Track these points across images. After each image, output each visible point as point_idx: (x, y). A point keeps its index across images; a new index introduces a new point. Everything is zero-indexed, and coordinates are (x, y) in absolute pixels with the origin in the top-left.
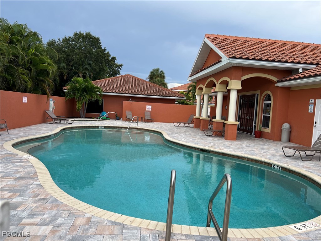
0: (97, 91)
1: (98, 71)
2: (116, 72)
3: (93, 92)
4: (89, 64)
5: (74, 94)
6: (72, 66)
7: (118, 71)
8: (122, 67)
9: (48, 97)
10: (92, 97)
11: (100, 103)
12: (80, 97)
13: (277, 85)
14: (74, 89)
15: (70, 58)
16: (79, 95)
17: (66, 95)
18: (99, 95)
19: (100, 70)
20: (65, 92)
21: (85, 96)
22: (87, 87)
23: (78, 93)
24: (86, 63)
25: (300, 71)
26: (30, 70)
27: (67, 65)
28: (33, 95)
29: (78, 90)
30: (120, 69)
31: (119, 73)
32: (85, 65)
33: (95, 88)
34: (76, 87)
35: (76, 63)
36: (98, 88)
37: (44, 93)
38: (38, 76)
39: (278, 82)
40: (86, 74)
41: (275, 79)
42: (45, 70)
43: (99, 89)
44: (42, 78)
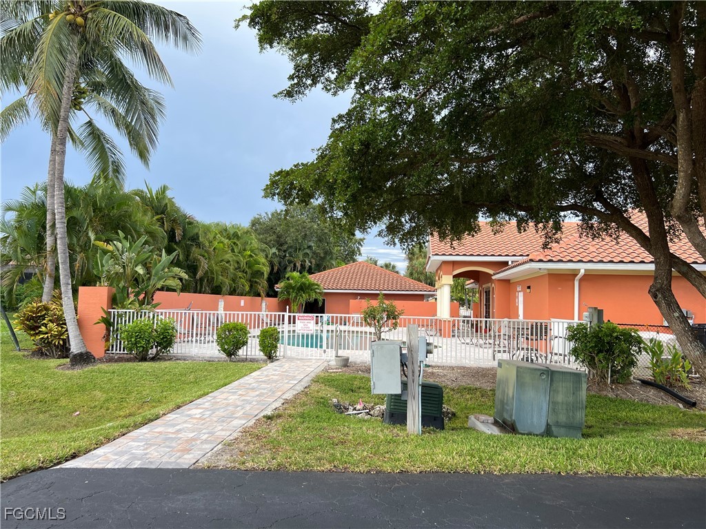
0: (317, 289)
1: (322, 255)
2: (354, 250)
3: (311, 290)
4: (310, 247)
5: (289, 293)
6: (285, 251)
7: (358, 249)
8: (364, 241)
9: (262, 299)
10: (309, 295)
11: (320, 304)
12: (296, 297)
13: (493, 277)
14: (288, 288)
15: (282, 240)
16: (294, 295)
17: (279, 296)
18: (319, 293)
19: (326, 253)
20: (277, 292)
21: (301, 295)
22: (304, 284)
23: (293, 292)
24: (306, 247)
25: (510, 263)
26: (246, 273)
27: (279, 250)
28: (248, 298)
29: (293, 288)
30: (362, 246)
31: (359, 252)
32: (304, 249)
33: (314, 284)
34: (290, 284)
35: (291, 247)
36: (317, 285)
37: (259, 295)
38: (253, 277)
39: (494, 274)
40: (305, 261)
41: (491, 272)
42: (259, 271)
43: (319, 286)
44: (257, 280)
